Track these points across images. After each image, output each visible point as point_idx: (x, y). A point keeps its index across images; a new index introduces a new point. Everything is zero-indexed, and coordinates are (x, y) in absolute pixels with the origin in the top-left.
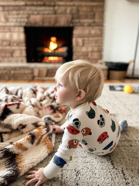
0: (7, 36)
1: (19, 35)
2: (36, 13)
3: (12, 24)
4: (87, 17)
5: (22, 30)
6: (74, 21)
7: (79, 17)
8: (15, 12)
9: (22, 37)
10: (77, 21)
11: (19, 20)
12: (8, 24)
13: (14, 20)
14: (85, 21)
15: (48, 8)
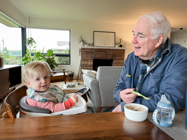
0: (86, 63)
1: (91, 63)
2: (99, 54)
3: (89, 58)
4: (118, 56)
5: (92, 60)
6: (113, 57)
7: (115, 56)
8: (90, 54)
9: (92, 63)
10: (115, 57)
11: (91, 57)
12: (87, 58)
13: (90, 57)
14: (118, 57)
15: (104, 53)
